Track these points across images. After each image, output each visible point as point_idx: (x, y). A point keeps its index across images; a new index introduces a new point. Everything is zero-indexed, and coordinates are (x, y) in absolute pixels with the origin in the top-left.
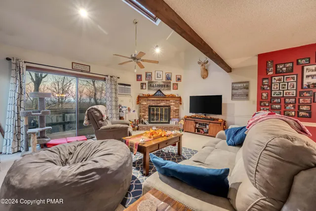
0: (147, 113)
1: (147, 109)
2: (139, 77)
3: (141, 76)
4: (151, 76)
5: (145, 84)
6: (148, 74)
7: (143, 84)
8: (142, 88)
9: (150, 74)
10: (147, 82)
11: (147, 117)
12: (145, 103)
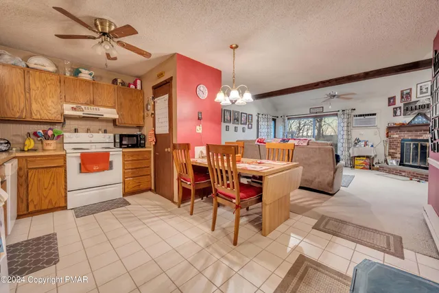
0: (399, 149)
1: (399, 145)
2: (392, 101)
3: (394, 98)
4: (409, 95)
5: (400, 108)
6: (405, 92)
7: (396, 108)
8: (395, 114)
9: (408, 91)
10: (402, 105)
11: (399, 155)
12: (397, 136)
